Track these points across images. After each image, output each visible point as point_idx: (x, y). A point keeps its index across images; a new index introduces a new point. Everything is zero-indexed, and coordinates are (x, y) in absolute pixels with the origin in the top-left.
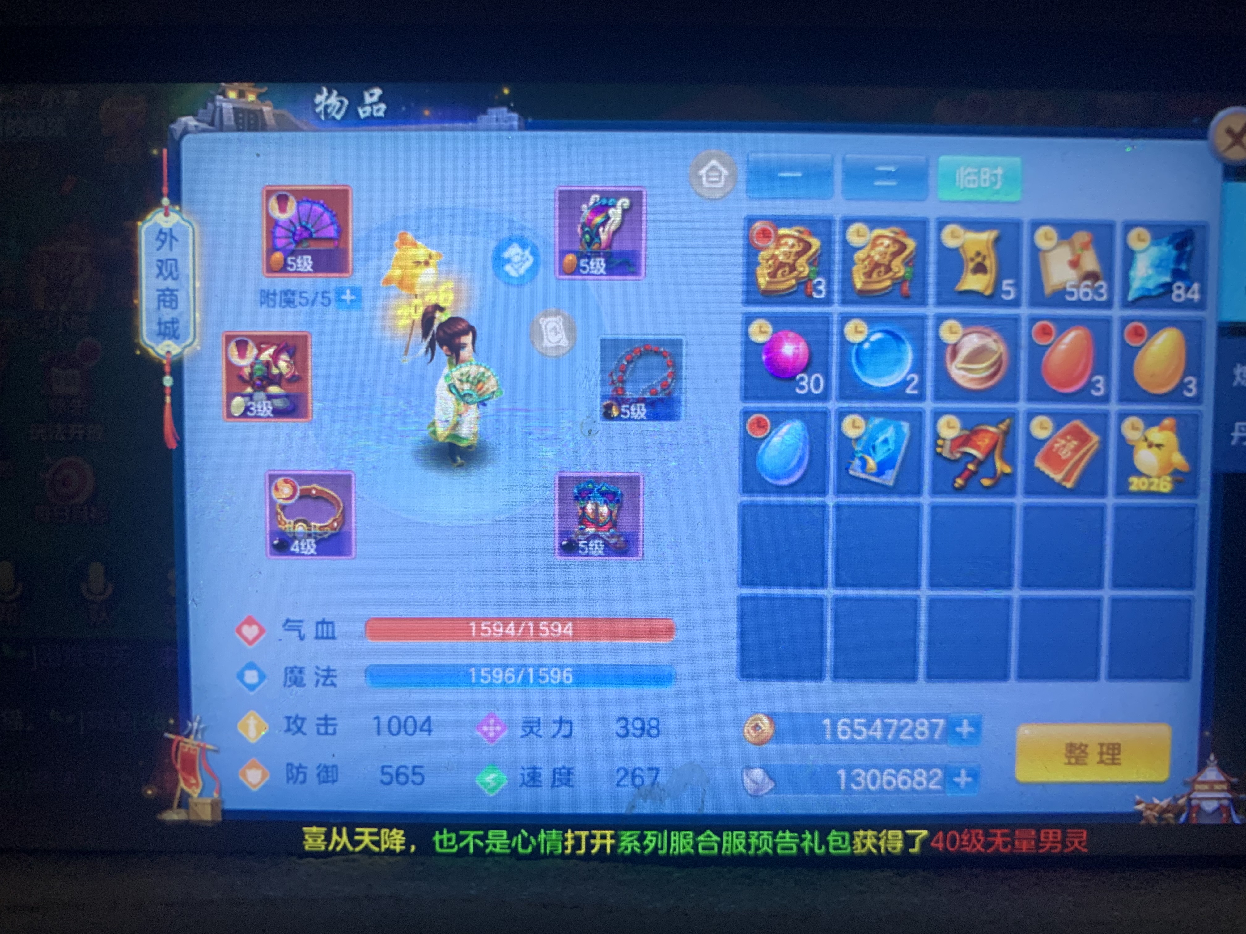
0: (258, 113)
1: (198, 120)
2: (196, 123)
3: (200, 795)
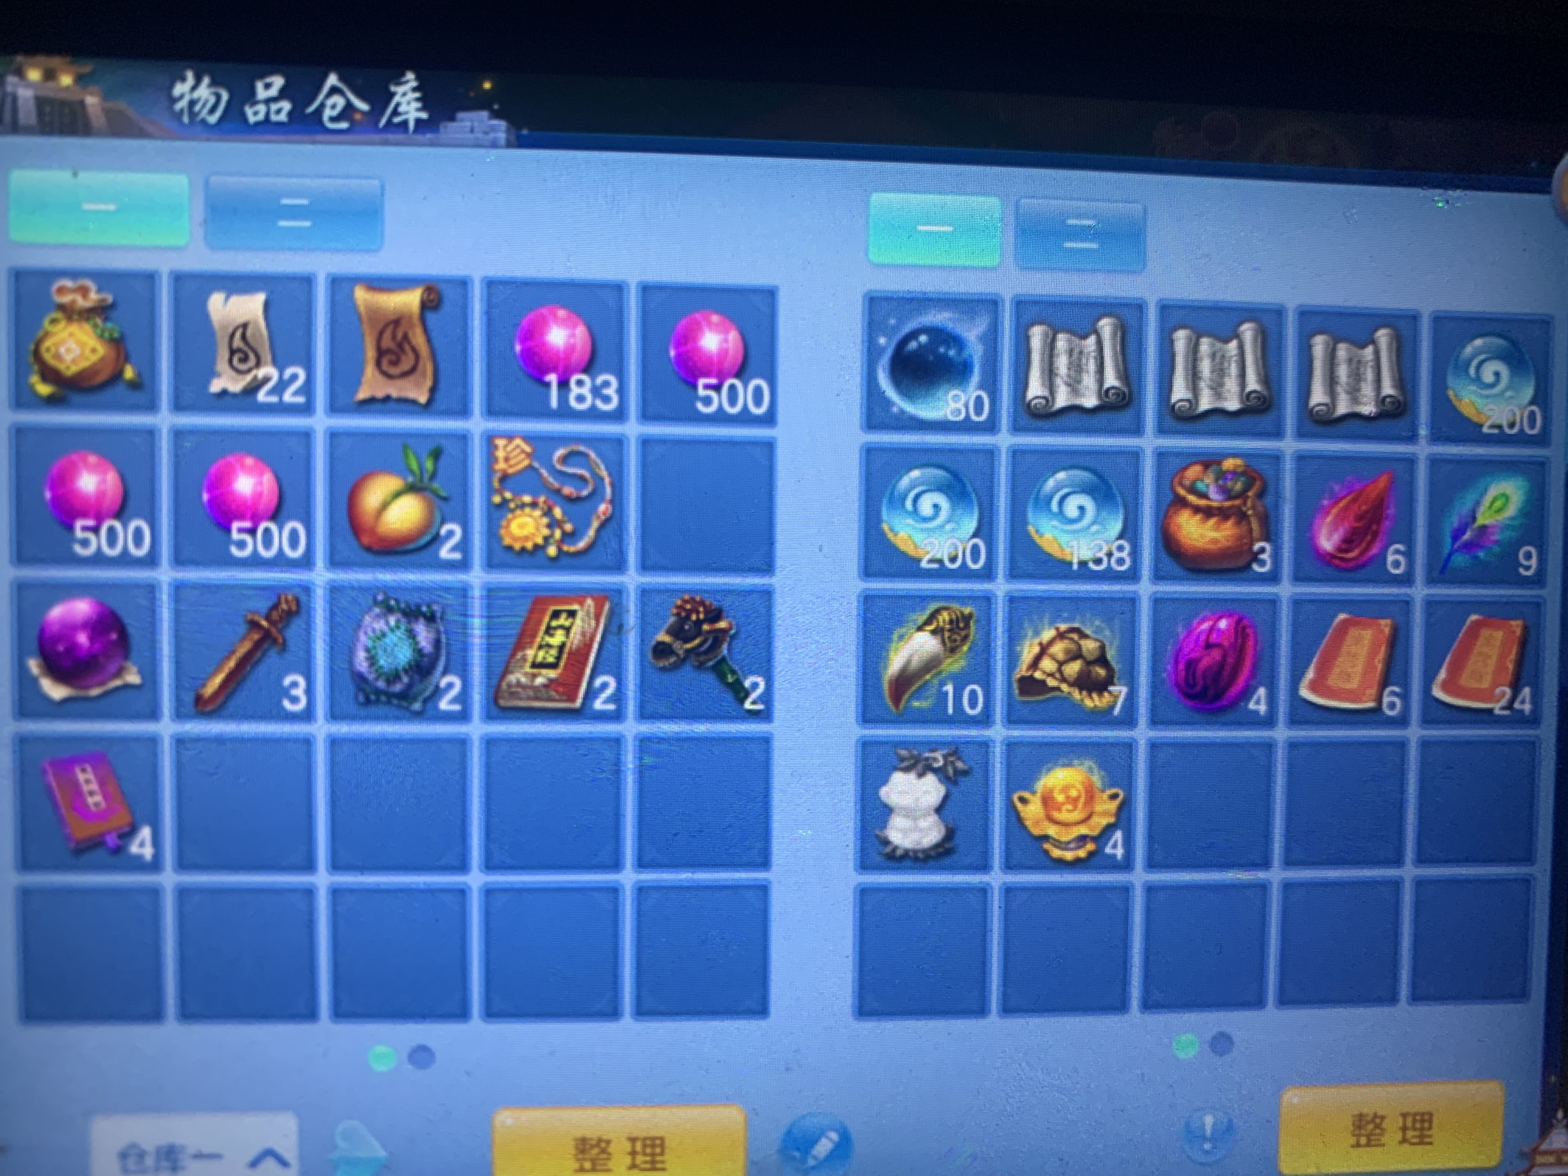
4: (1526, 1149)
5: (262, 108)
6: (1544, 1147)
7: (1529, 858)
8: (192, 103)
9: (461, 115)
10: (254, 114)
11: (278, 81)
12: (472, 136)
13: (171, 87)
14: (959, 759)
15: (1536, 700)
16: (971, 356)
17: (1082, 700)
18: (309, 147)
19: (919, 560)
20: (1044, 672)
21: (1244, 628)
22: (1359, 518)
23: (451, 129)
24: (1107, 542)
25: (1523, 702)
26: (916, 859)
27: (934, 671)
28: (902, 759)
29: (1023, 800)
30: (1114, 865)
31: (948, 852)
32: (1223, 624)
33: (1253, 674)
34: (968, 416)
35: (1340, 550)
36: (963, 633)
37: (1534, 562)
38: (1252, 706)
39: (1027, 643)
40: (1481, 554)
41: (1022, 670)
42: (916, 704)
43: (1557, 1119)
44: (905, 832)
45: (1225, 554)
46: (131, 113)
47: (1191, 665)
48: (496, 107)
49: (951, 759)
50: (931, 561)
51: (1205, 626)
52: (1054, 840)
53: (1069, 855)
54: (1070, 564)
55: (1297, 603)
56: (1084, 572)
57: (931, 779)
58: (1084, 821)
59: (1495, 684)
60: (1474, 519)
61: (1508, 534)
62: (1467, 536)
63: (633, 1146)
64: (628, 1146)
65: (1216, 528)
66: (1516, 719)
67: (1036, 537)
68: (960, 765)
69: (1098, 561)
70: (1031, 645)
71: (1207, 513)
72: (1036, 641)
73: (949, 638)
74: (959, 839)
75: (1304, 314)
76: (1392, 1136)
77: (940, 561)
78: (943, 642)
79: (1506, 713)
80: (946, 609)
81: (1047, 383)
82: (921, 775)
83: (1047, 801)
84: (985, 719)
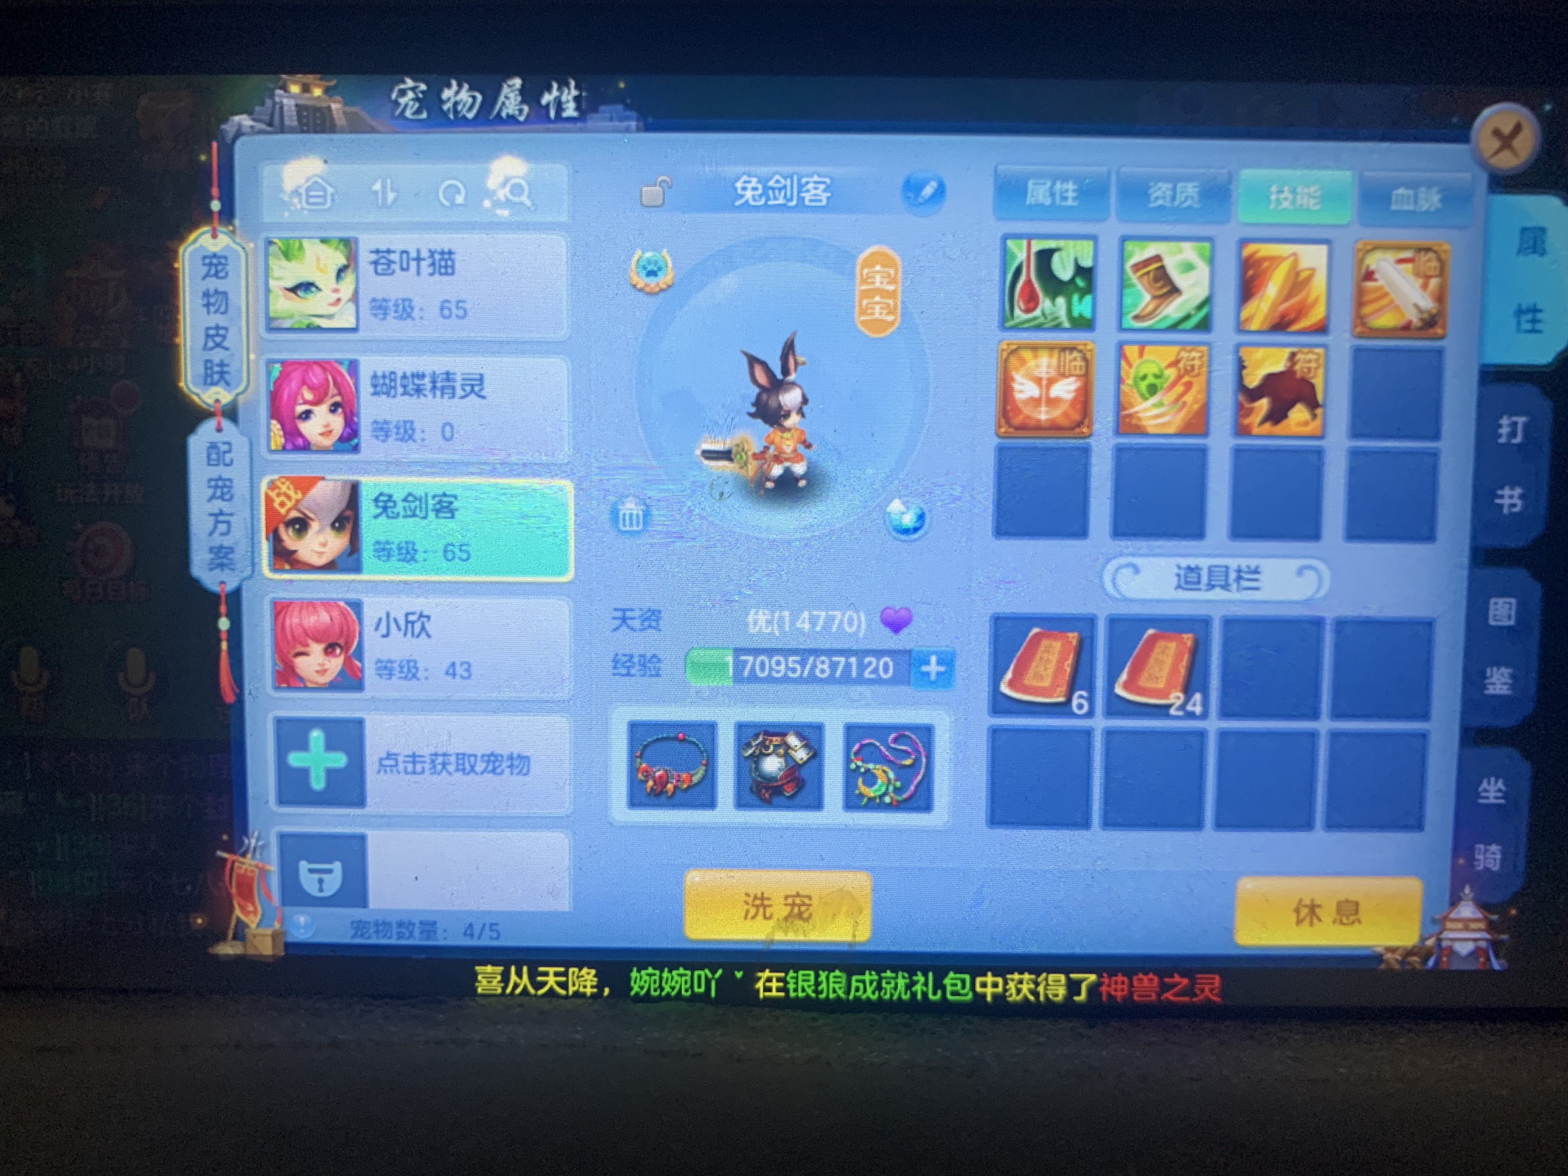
0: (325, 111)
1: (254, 120)
2: (251, 123)
3: (259, 925)
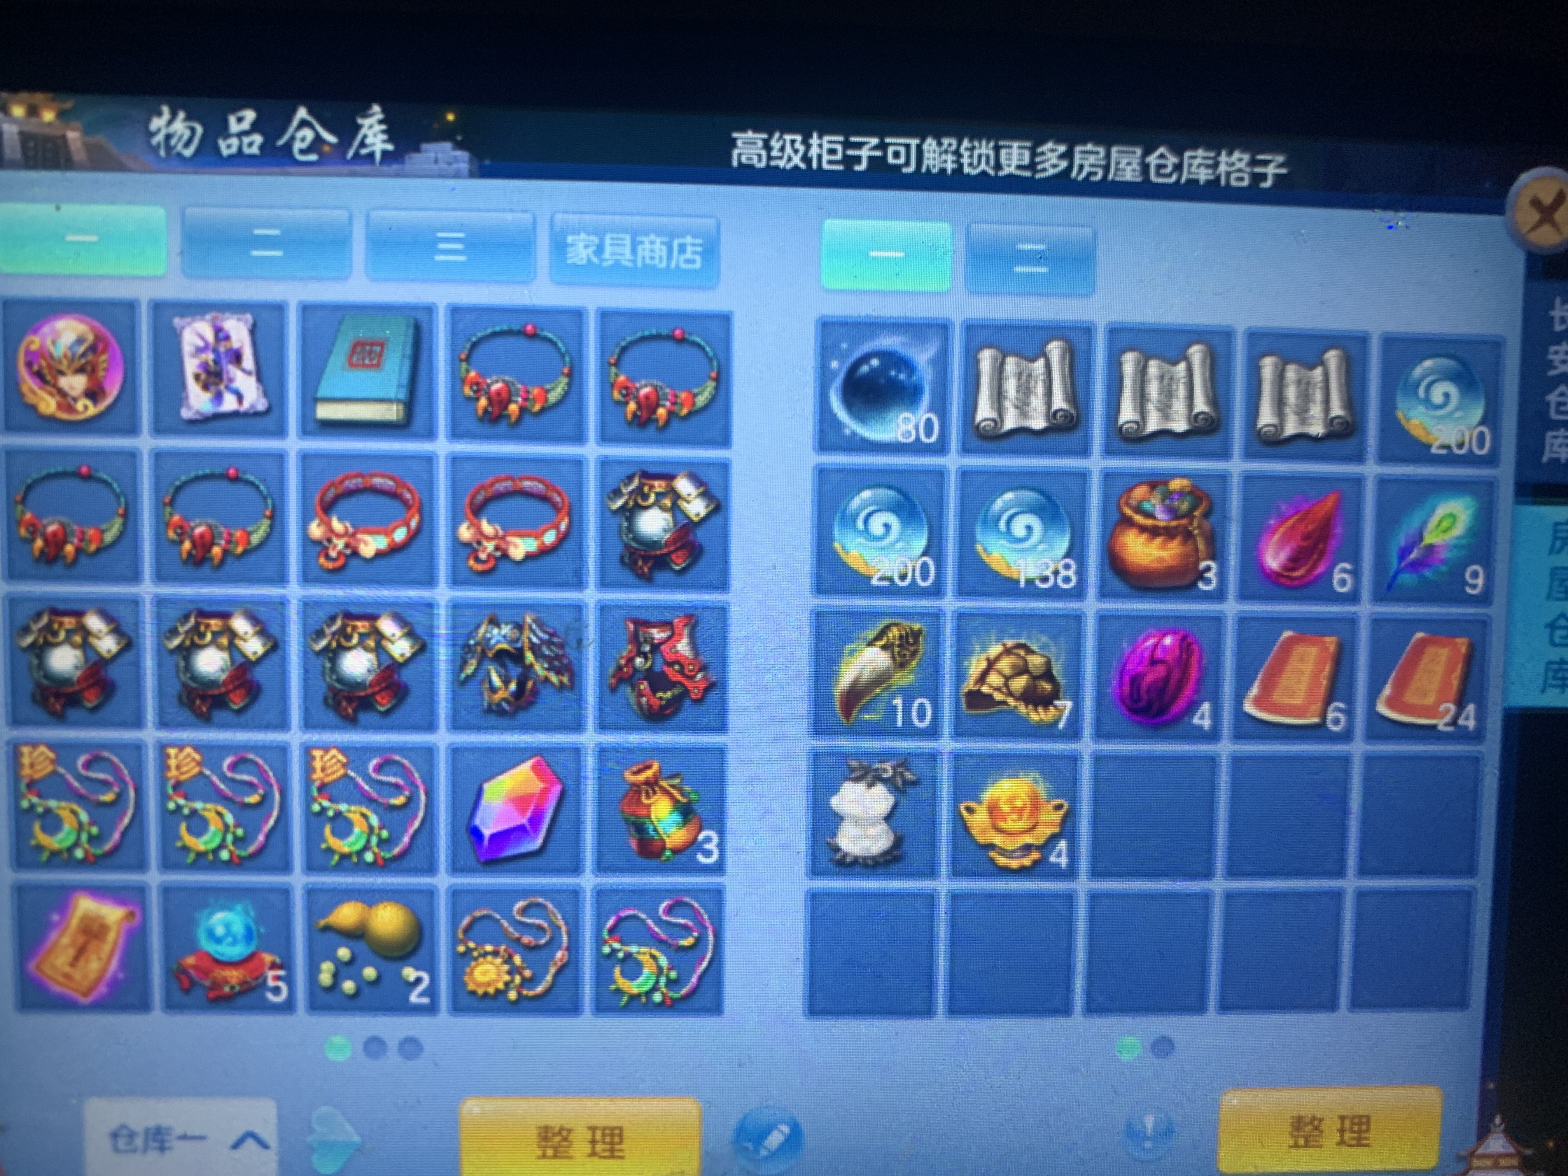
4: (1463, 1153)
5: (234, 141)
6: (1480, 1151)
7: (1471, 871)
8: (168, 137)
9: (425, 146)
10: (227, 147)
11: (250, 115)
12: (435, 167)
13: (148, 121)
14: (908, 770)
15: (1480, 717)
16: (921, 379)
17: (1028, 714)
18: (281, 179)
19: (869, 578)
20: (991, 686)
21: (1190, 644)
22: (1306, 537)
23: (415, 160)
24: (1053, 560)
25: (1467, 718)
26: (866, 866)
27: (884, 685)
28: (853, 770)
29: (970, 810)
30: (1057, 873)
31: (897, 859)
32: (1168, 641)
33: (1196, 691)
34: (918, 438)
35: (1286, 568)
36: (912, 649)
37: (1480, 581)
38: (1196, 721)
39: (974, 661)
40: (1427, 573)
41: (970, 684)
42: (867, 717)
43: (1495, 1125)
44: (855, 839)
45: (1170, 572)
46: (112, 148)
47: (1135, 680)
48: (459, 138)
49: (900, 770)
50: (881, 579)
51: (1151, 642)
52: (1001, 848)
53: (1014, 864)
54: (1017, 582)
55: (1243, 621)
56: (1031, 590)
57: (879, 790)
58: (1031, 830)
59: (1441, 700)
60: (1421, 538)
61: (1455, 552)
62: (1413, 556)
63: (594, 1135)
64: (588, 1135)
65: (1163, 547)
66: (1461, 735)
67: (984, 556)
68: (909, 776)
69: (1045, 579)
70: (978, 661)
71: (1153, 532)
72: (983, 656)
73: (899, 653)
74: (906, 846)
75: (1253, 336)
76: (1330, 1137)
77: (891, 579)
78: (893, 658)
79: (1450, 729)
80: (896, 625)
81: (996, 405)
82: (870, 785)
83: (993, 811)
84: (933, 732)
